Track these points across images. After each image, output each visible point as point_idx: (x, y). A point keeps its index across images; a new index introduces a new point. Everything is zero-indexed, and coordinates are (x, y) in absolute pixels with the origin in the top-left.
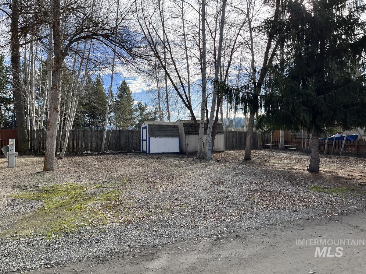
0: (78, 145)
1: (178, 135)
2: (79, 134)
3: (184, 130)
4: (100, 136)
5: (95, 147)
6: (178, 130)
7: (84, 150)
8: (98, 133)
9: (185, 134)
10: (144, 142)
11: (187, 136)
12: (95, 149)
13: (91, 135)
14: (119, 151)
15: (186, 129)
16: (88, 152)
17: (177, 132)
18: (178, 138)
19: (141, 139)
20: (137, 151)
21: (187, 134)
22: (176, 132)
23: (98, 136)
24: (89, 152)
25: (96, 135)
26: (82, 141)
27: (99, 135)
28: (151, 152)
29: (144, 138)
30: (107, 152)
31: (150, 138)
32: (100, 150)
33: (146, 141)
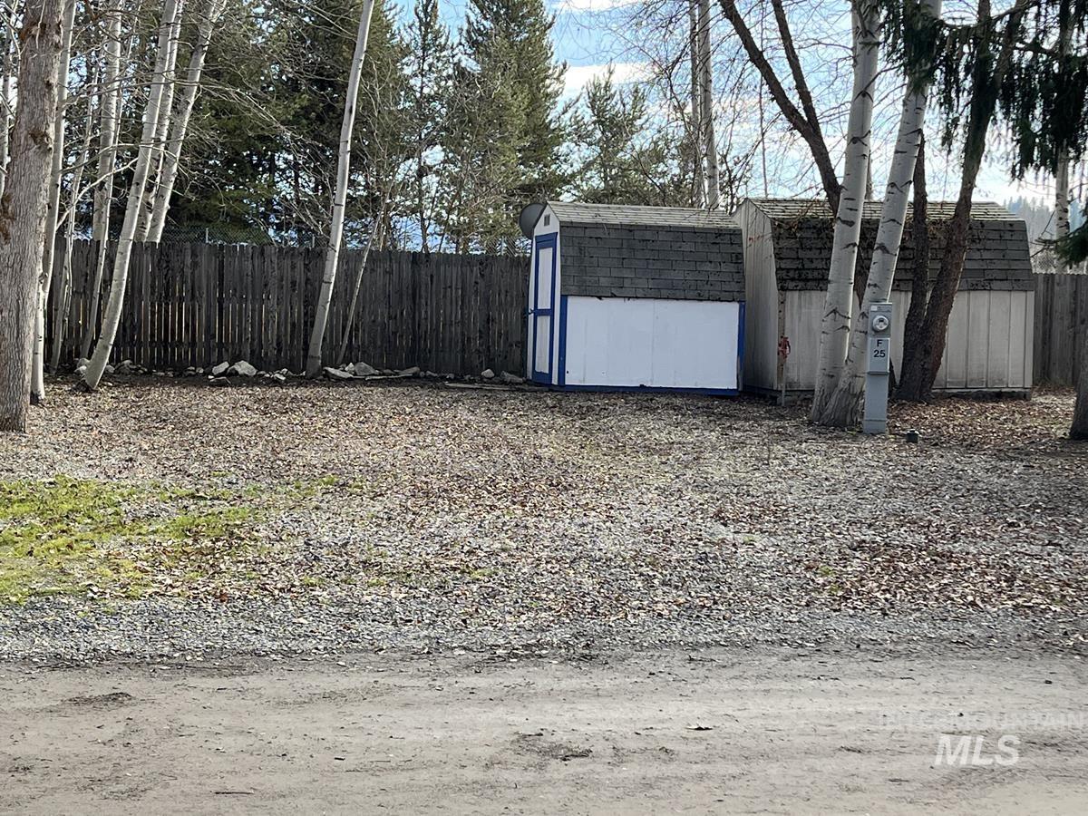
0: (191, 327)
1: (734, 287)
2: (195, 265)
3: (778, 257)
4: (308, 280)
5: (279, 344)
6: (738, 259)
7: (220, 353)
8: (293, 267)
9: (780, 280)
10: (544, 322)
11: (793, 297)
12: (279, 351)
13: (257, 273)
14: (409, 372)
15: (785, 253)
16: (236, 367)
17: (732, 268)
19: (531, 307)
20: (508, 377)
21: (791, 285)
22: (723, 268)
23: (294, 283)
24: (244, 367)
25: (288, 273)
26: (209, 306)
27: (300, 275)
28: (570, 380)
29: (544, 304)
30: (338, 373)
31: (571, 301)
32: (306, 356)
33: (548, 319)
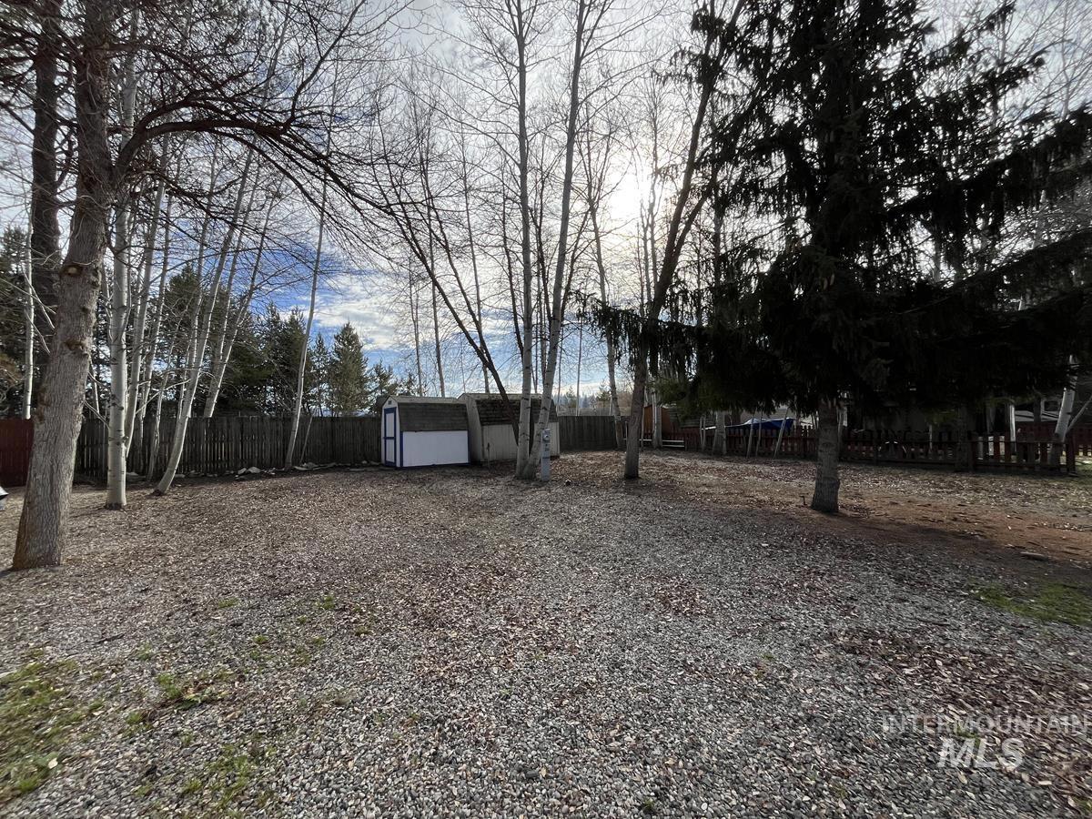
0: (227, 454)
1: (465, 425)
2: (229, 427)
3: (479, 413)
4: (284, 430)
5: (271, 458)
6: (465, 415)
7: (242, 464)
8: (277, 425)
9: (481, 422)
10: (390, 443)
11: (486, 428)
12: (271, 461)
13: (260, 429)
14: (332, 464)
15: (482, 412)
16: (250, 470)
17: (463, 418)
18: (466, 432)
19: (383, 435)
20: (374, 463)
21: (484, 423)
23: (278, 432)
24: (254, 469)
25: (275, 428)
26: (236, 443)
27: (280, 428)
28: (405, 465)
29: (390, 433)
30: (300, 468)
31: (404, 434)
32: (284, 462)
33: (393, 441)
